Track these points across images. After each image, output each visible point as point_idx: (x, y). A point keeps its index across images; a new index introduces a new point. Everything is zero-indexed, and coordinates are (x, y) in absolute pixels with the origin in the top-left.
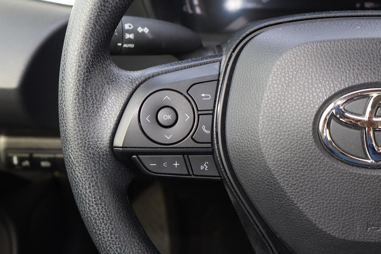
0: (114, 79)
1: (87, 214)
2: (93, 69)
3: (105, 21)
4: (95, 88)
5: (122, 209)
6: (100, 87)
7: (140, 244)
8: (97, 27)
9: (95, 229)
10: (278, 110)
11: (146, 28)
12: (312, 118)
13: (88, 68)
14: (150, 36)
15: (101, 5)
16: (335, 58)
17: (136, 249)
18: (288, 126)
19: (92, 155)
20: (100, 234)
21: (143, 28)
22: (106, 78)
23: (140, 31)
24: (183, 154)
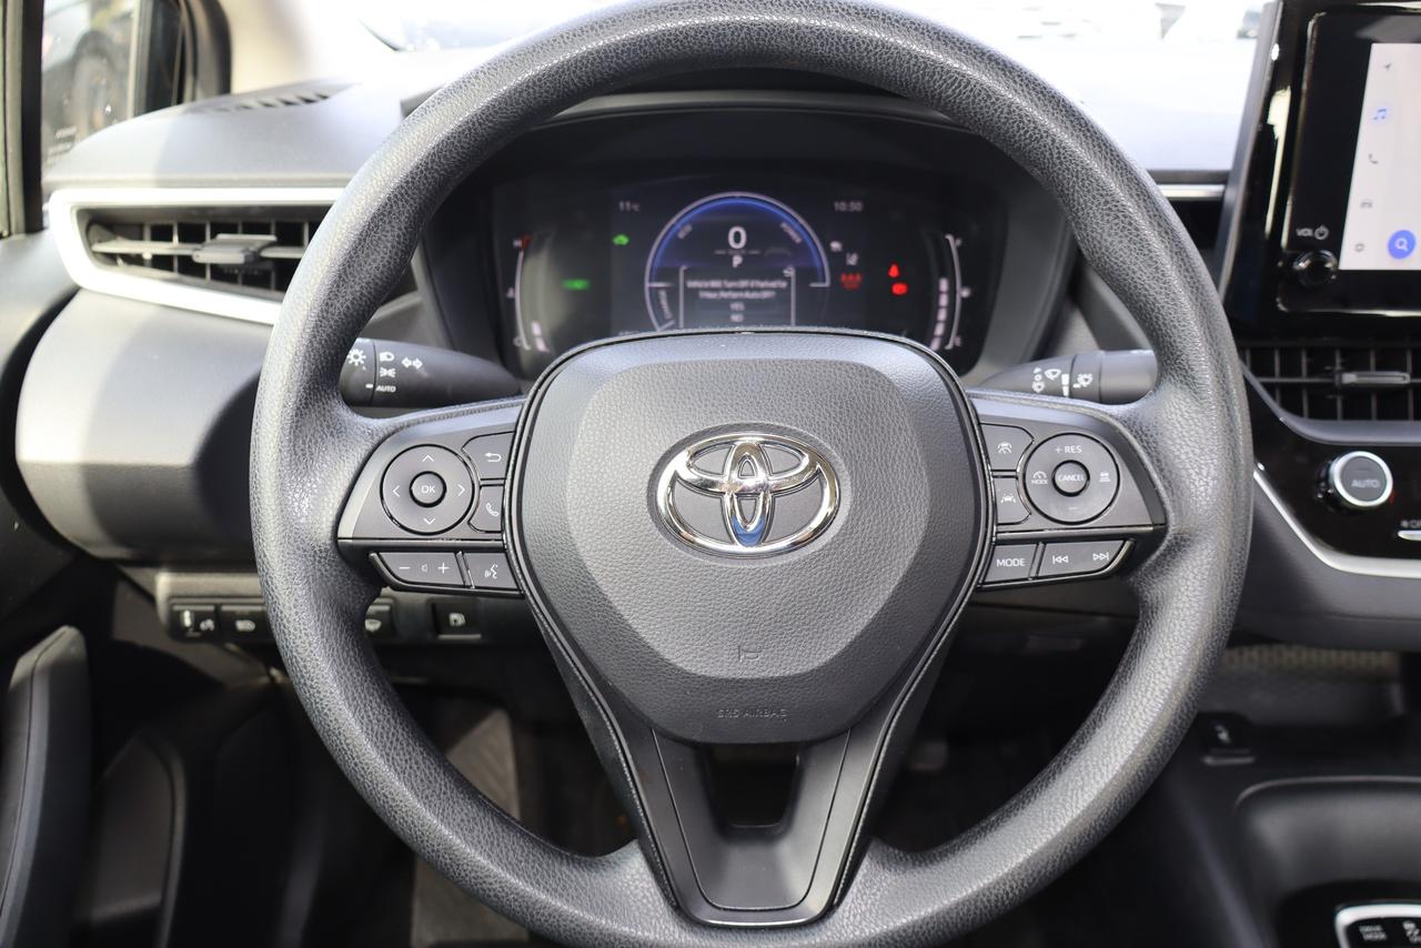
0: (343, 429)
1: (291, 651)
2: (307, 411)
3: (328, 335)
4: (310, 441)
5: (353, 645)
6: (319, 440)
7: (383, 706)
8: (315, 344)
9: (303, 676)
10: (596, 470)
11: (417, 361)
12: (647, 481)
13: (298, 408)
14: (425, 374)
15: (322, 311)
16: (679, 389)
17: (374, 714)
18: (610, 494)
19: (301, 552)
20: (311, 687)
21: (412, 360)
22: (328, 427)
23: (407, 365)
24: (454, 550)
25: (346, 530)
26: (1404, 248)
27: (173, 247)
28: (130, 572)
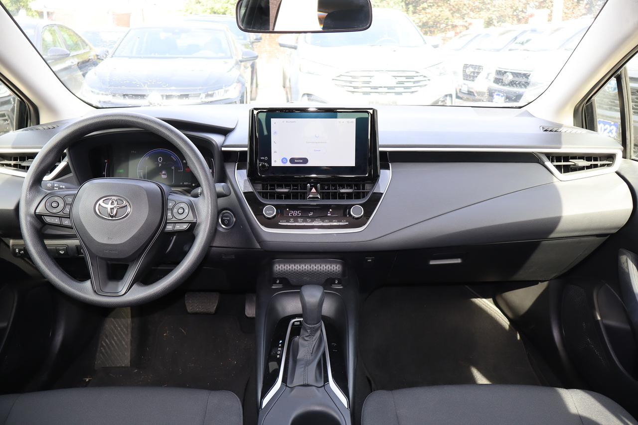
12: (94, 205)
18: (87, 207)
24: (59, 217)
25: (37, 211)
26: (285, 161)
27: (18, 162)
28: (3, 239)
